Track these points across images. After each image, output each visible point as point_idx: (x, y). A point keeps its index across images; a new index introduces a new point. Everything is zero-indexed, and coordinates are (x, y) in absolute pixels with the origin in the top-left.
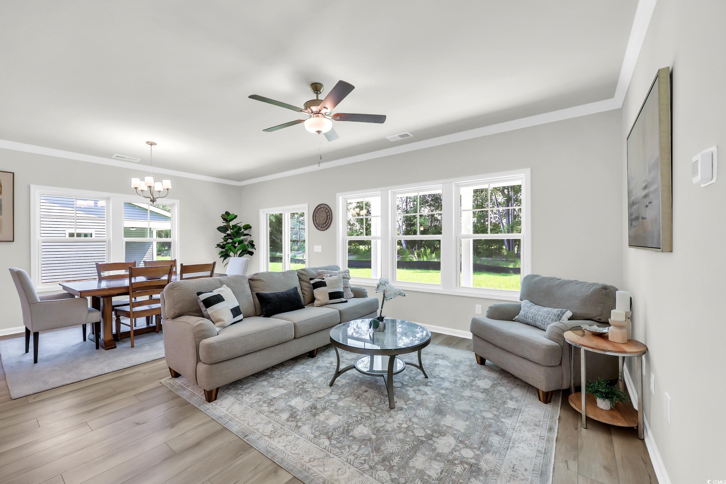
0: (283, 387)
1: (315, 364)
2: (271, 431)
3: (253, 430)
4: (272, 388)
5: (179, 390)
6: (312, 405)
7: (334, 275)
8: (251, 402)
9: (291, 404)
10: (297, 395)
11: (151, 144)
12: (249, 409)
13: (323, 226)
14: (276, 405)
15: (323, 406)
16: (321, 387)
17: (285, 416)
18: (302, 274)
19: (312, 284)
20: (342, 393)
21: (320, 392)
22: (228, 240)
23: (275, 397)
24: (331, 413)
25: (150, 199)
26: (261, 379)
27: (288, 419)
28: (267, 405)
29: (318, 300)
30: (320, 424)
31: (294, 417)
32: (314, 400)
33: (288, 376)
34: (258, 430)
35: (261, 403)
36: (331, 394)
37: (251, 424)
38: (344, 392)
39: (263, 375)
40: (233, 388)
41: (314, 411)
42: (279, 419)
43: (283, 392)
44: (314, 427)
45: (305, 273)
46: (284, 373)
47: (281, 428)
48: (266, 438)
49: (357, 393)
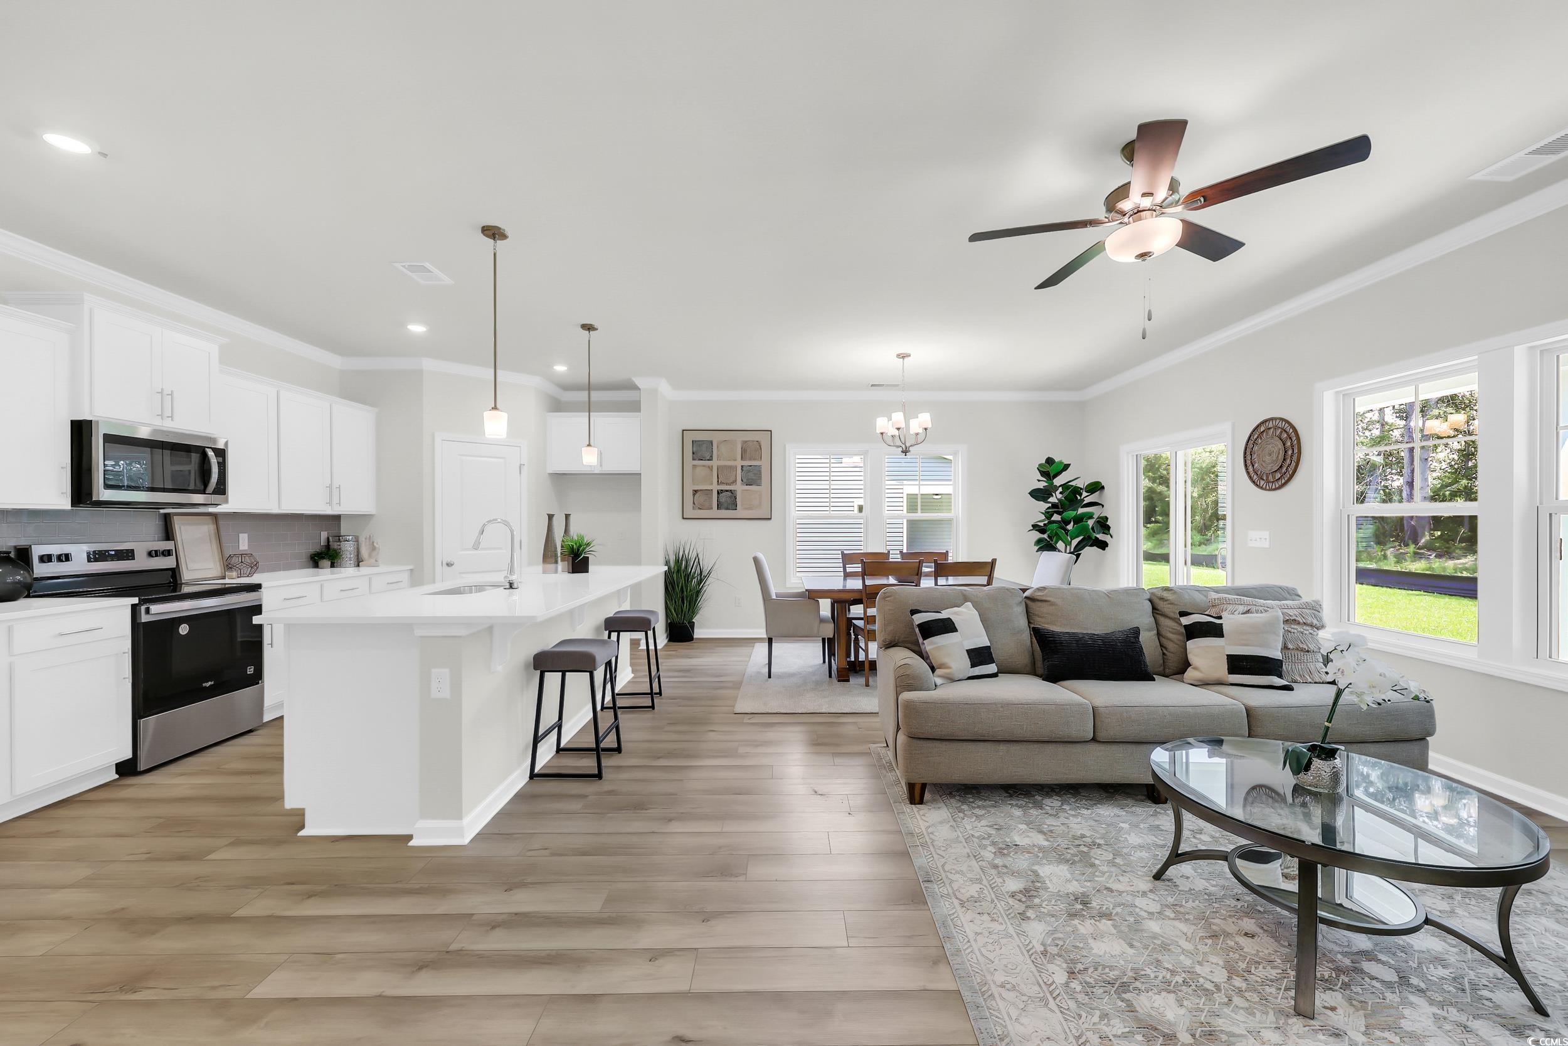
0: (1048, 834)
1: (1152, 818)
2: (972, 897)
3: (945, 879)
4: (1024, 827)
5: (885, 768)
6: (1084, 894)
7: (1257, 612)
8: (972, 832)
9: (1039, 871)
10: (1062, 860)
11: (903, 357)
12: (961, 842)
13: (1274, 477)
14: (1010, 859)
15: (1107, 908)
16: (1129, 869)
17: (1014, 885)
18: (1162, 599)
19: (1184, 626)
20: (1173, 905)
21: (1121, 878)
22: (1052, 515)
23: (1018, 843)
24: (1114, 931)
25: (901, 449)
26: (1014, 802)
27: (1015, 892)
28: (994, 851)
29: (1196, 668)
30: (1072, 938)
31: (1029, 896)
32: (1094, 889)
33: (1071, 818)
34: (952, 881)
35: (985, 842)
36: (1144, 894)
37: (947, 868)
38: (1181, 906)
39: (1022, 797)
40: (958, 798)
41: (1079, 907)
42: (1000, 885)
43: (1040, 843)
44: (1056, 936)
45: (1170, 598)
46: (1068, 808)
47: (992, 901)
48: (956, 902)
49: (1218, 925)
